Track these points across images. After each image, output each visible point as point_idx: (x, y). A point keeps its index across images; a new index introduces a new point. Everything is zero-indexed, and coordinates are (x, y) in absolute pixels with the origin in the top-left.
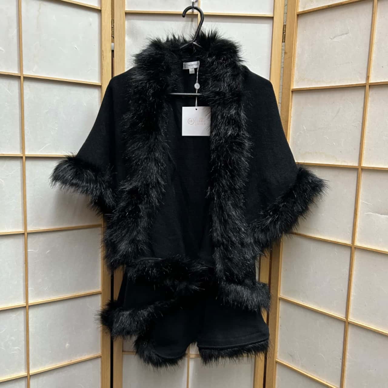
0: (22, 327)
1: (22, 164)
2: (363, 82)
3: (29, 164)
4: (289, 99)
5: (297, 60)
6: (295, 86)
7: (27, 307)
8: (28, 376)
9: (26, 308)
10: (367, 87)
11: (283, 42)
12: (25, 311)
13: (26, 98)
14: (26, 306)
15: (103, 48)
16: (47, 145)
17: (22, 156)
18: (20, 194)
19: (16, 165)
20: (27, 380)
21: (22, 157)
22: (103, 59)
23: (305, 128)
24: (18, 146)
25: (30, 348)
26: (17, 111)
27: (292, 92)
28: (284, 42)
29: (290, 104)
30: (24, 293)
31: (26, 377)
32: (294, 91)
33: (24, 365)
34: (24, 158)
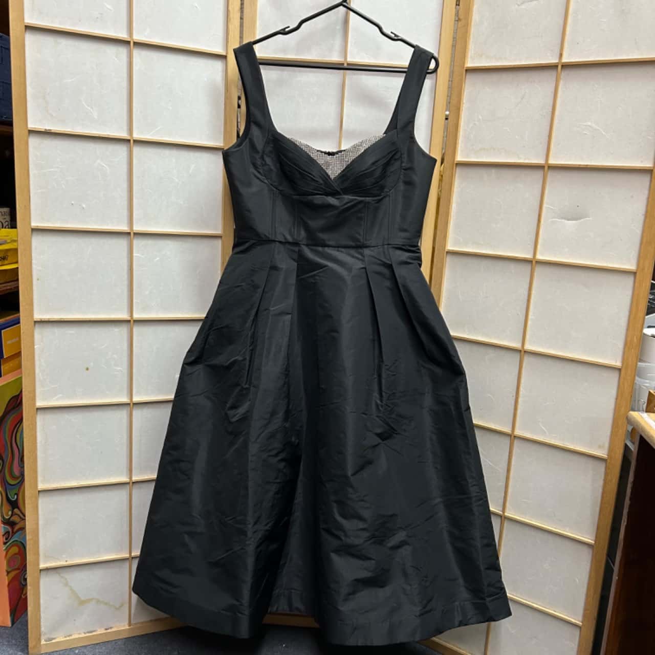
1: (129, 149)
2: (554, 60)
3: (137, 151)
4: (461, 80)
5: (473, 30)
6: (469, 64)
10: (560, 67)
11: (457, 5)
13: (135, 68)
16: (159, 128)
17: (129, 138)
18: (125, 185)
19: (121, 151)
21: (129, 141)
23: (480, 117)
24: (125, 127)
26: (125, 84)
27: (466, 70)
28: (459, 5)
29: (463, 85)
32: (470, 71)
34: (132, 141)
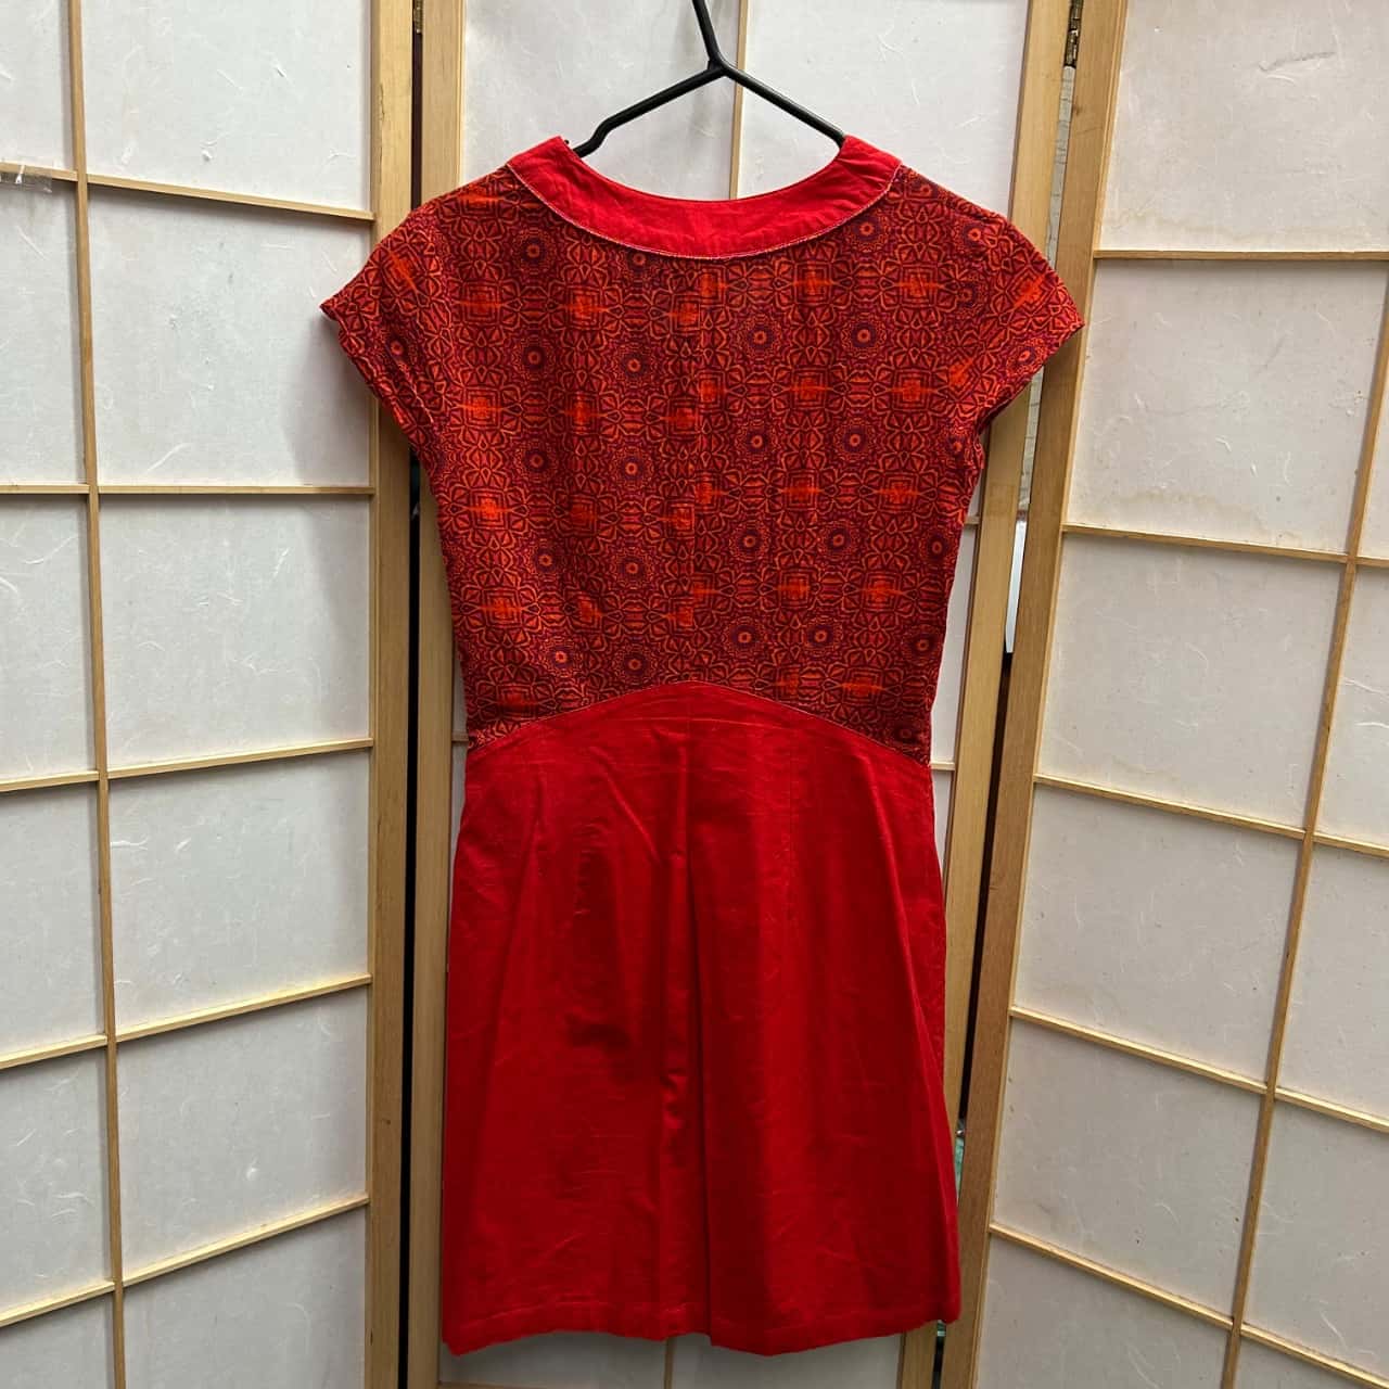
0: (93, 1122)
1: (85, 523)
3: (111, 524)
5: (1118, 143)
6: (1107, 242)
7: (111, 1051)
8: (117, 1292)
9: (104, 1054)
11: (1066, 64)
12: (104, 1060)
14: (106, 1047)
15: (384, 78)
16: (177, 448)
17: (84, 490)
18: (76, 636)
20: (111, 1304)
21: (84, 498)
22: (383, 119)
23: (1140, 402)
24: (70, 455)
25: (124, 1191)
27: (1097, 260)
28: (1074, 65)
29: (1088, 304)
30: (97, 999)
31: (110, 1298)
32: (1107, 261)
33: (101, 1254)
34: (94, 500)
